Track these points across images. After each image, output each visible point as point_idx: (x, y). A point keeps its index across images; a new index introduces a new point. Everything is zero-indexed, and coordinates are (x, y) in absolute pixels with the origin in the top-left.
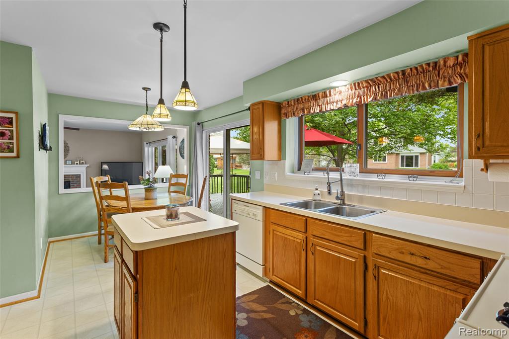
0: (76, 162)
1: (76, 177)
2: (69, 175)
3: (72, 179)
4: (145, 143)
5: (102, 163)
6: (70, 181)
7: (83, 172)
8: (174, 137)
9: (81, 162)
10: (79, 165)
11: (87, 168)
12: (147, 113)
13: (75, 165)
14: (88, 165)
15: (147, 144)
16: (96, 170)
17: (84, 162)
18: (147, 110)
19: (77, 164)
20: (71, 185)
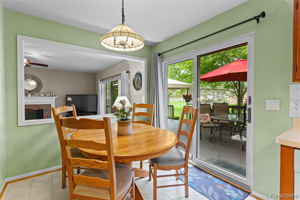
0: (47, 95)
1: (48, 106)
2: (43, 105)
3: (44, 108)
4: (100, 80)
5: (67, 96)
6: (43, 109)
7: (53, 103)
8: (128, 72)
9: (51, 95)
10: (49, 97)
11: (56, 99)
12: (123, 24)
13: (47, 97)
14: (57, 97)
15: (101, 81)
16: (63, 101)
17: (54, 95)
18: (123, 21)
19: (48, 96)
20: (44, 112)
